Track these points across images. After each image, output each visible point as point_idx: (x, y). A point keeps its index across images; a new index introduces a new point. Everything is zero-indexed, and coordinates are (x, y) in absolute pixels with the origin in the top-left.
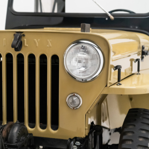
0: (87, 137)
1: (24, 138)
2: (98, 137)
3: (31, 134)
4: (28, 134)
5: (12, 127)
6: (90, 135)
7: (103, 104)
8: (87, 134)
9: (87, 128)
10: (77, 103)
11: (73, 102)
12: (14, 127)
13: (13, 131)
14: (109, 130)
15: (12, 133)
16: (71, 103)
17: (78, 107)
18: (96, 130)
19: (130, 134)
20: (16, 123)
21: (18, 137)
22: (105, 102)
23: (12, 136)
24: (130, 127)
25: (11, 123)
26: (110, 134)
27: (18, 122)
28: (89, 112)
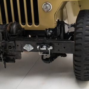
0: (56, 28)
1: (20, 31)
2: (62, 28)
3: (24, 29)
4: (21, 29)
5: (12, 25)
6: (58, 27)
7: (64, 9)
8: (56, 26)
9: (55, 22)
10: (49, 8)
11: (47, 7)
12: (13, 25)
13: (13, 27)
14: (68, 25)
15: (13, 28)
16: (46, 9)
17: (50, 11)
18: (61, 24)
19: (81, 24)
20: (14, 22)
21: (16, 30)
22: (65, 9)
23: (13, 30)
24: (81, 20)
25: (11, 23)
26: (69, 28)
27: (15, 22)
28: (56, 13)
